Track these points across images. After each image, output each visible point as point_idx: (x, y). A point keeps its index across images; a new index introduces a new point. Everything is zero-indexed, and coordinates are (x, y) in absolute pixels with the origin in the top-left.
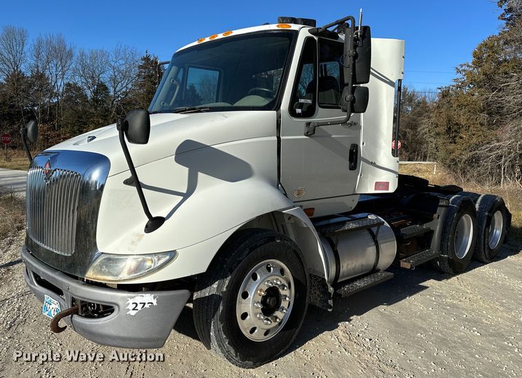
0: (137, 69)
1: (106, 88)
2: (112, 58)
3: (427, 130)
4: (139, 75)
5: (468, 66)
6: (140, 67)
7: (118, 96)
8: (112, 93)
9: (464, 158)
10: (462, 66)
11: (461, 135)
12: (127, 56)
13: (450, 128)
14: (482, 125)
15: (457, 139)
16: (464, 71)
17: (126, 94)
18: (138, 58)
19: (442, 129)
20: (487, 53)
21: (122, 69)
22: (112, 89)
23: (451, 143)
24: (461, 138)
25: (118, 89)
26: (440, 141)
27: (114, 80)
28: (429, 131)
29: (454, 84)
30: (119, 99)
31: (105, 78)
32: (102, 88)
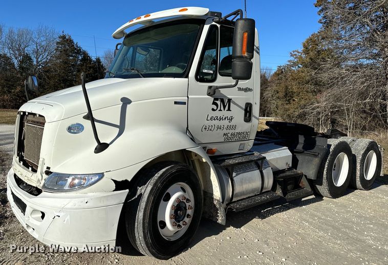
0: (55, 44)
1: (31, 59)
2: (35, 36)
3: (270, 95)
4: (56, 50)
5: (298, 52)
6: (58, 43)
7: (40, 65)
8: (35, 63)
9: (297, 113)
10: (294, 52)
11: (294, 98)
12: (48, 34)
13: (287, 94)
14: (307, 92)
15: (291, 101)
16: (295, 55)
17: (46, 63)
18: (56, 36)
19: (281, 94)
20: (311, 44)
21: (43, 44)
22: (35, 60)
23: (287, 104)
24: (294, 100)
25: (39, 60)
26: (280, 103)
27: (37, 52)
28: (272, 96)
29: (289, 63)
30: (41, 67)
31: (29, 50)
32: (27, 58)
